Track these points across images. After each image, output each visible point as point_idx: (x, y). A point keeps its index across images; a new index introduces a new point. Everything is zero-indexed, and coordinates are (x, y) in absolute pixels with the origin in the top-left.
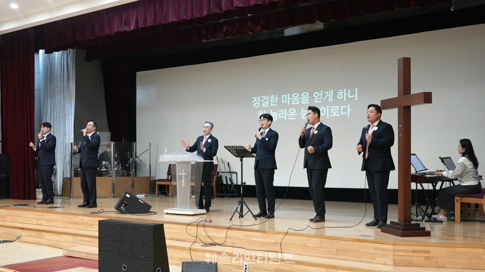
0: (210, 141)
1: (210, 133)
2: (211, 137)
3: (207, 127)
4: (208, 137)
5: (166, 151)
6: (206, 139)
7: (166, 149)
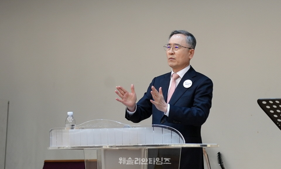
0: (188, 84)
1: (186, 63)
2: (191, 74)
3: (177, 46)
4: (182, 73)
5: (70, 119)
6: (178, 81)
7: (70, 113)
